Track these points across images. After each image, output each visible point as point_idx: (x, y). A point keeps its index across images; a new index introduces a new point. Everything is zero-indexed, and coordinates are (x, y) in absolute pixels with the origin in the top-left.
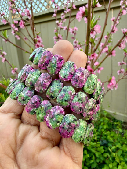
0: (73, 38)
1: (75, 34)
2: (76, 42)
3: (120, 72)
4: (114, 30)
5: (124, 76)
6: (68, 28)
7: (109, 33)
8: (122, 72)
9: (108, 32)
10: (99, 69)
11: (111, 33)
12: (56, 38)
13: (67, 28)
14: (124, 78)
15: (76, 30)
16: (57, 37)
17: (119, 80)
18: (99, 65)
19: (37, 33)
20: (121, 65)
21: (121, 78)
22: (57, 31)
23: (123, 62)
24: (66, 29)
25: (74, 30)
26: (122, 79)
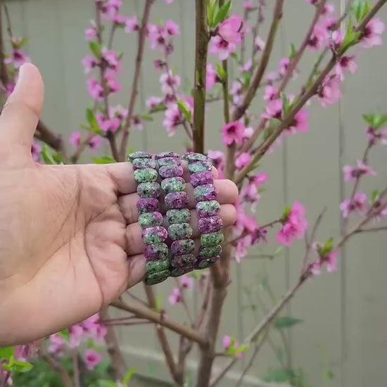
0: (161, 65)
1: (169, 49)
2: (170, 82)
3: (352, 208)
4: (316, 39)
5: (365, 222)
6: (144, 25)
7: (298, 48)
8: (359, 205)
9: (293, 46)
10: (252, 180)
11: (302, 49)
12: (93, 64)
13: (140, 26)
14: (364, 228)
15: (170, 32)
16: (98, 61)
17: (346, 238)
18: (251, 167)
19: (14, 40)
20: (355, 179)
21: (355, 227)
22: (99, 35)
23: (361, 166)
24: (136, 28)
25: (165, 35)
26: (358, 231)
